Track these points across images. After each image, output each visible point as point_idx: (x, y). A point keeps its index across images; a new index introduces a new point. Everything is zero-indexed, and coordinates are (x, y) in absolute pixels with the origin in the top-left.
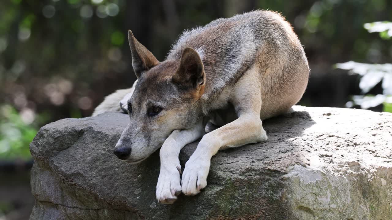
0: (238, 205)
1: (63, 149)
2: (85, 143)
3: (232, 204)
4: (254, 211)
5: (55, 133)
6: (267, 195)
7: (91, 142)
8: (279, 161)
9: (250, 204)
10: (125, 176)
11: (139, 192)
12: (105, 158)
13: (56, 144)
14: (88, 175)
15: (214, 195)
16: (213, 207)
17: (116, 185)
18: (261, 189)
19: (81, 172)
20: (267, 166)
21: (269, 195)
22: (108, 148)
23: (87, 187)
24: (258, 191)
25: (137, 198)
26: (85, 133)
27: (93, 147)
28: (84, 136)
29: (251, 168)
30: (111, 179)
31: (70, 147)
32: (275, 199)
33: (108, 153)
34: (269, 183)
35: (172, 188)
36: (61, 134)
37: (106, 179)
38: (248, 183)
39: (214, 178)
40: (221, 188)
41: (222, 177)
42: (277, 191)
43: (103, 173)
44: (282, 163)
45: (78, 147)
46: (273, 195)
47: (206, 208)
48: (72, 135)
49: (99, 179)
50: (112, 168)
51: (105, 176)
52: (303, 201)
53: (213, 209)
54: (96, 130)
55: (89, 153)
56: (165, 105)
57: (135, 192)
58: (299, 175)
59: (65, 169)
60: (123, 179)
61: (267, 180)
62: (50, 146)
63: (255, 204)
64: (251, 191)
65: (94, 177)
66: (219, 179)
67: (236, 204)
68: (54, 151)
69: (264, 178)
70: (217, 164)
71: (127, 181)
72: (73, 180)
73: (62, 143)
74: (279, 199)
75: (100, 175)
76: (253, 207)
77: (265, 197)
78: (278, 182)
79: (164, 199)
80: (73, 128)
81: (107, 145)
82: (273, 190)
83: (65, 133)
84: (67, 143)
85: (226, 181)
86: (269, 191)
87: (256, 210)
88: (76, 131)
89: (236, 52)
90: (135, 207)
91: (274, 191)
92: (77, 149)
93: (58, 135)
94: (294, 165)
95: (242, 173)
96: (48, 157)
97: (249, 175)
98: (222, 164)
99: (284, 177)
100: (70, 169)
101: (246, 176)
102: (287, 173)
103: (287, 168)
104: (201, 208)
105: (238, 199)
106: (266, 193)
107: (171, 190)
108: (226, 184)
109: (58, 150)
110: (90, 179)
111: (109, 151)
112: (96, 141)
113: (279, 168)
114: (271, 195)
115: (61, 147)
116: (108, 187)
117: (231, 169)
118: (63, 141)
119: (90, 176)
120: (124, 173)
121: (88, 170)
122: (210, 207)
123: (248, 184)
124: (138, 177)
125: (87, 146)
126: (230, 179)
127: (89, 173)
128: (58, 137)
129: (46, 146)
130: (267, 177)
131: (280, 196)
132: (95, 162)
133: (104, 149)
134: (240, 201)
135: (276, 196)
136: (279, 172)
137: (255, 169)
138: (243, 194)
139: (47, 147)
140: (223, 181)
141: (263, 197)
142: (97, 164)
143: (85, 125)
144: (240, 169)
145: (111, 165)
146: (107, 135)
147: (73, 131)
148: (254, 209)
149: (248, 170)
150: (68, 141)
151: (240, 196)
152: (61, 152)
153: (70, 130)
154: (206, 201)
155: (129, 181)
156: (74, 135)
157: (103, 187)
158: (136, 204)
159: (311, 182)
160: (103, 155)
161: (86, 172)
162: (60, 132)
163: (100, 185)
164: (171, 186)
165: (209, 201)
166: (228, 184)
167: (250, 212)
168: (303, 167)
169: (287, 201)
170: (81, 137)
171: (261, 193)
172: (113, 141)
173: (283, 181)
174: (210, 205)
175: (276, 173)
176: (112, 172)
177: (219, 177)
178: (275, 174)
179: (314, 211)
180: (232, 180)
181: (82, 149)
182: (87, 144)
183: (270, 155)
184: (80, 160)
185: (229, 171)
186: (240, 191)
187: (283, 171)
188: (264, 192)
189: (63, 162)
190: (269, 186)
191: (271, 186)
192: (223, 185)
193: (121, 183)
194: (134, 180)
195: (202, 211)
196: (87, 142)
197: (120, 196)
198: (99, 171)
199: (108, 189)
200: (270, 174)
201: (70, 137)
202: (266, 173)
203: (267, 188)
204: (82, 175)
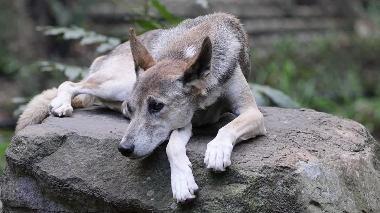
0: (263, 203)
1: (47, 155)
2: (71, 148)
3: (257, 202)
4: (275, 207)
5: (37, 140)
6: (284, 191)
7: (79, 147)
8: (285, 157)
9: (272, 201)
10: (132, 178)
11: (151, 194)
12: (101, 162)
13: (40, 150)
14: (88, 180)
15: (243, 193)
16: (243, 205)
17: (123, 188)
18: (278, 185)
19: (78, 176)
20: (279, 163)
21: (286, 192)
22: (102, 152)
23: (89, 191)
24: (276, 188)
25: (152, 200)
26: (68, 138)
27: (84, 152)
28: (68, 142)
29: (266, 165)
30: (115, 182)
31: (54, 152)
32: (291, 195)
33: (104, 157)
34: (283, 180)
35: (190, 188)
36: (44, 140)
37: (110, 183)
38: (268, 180)
39: (237, 177)
40: (247, 187)
41: (245, 176)
42: (291, 187)
43: (105, 177)
44: (289, 160)
45: (64, 153)
46: (288, 191)
47: (236, 207)
48: (55, 141)
49: (102, 183)
50: (113, 171)
51: (108, 180)
52: (313, 196)
53: (243, 208)
54: (81, 135)
55: (81, 157)
56: (166, 102)
57: (147, 194)
58: (306, 170)
59: (57, 174)
60: (130, 182)
61: (282, 177)
62: (33, 153)
63: (275, 201)
64: (271, 188)
65: (96, 181)
66: (243, 178)
67: (260, 202)
68: (39, 158)
69: (278, 175)
70: (235, 163)
71: (135, 183)
72: (69, 185)
73: (45, 149)
74: (295, 195)
75: (101, 179)
76: (274, 203)
77: (283, 193)
78: (291, 178)
79: (185, 200)
80: (55, 134)
81: (100, 149)
82: (287, 186)
83: (48, 139)
84: (51, 149)
85: (250, 179)
86: (285, 187)
87: (276, 207)
88: (59, 137)
89: (223, 49)
90: (151, 208)
91: (289, 187)
92: (64, 154)
93: (41, 141)
94: (298, 161)
95: (261, 171)
96: (32, 163)
97: (266, 173)
98: (240, 163)
99: (296, 174)
100: (64, 174)
101: (264, 173)
102: (296, 170)
103: (294, 164)
104: (230, 207)
105: (262, 196)
106: (283, 190)
107: (189, 190)
108: (251, 182)
109: (41, 156)
110: (91, 183)
111: (104, 155)
112: (85, 146)
113: (289, 164)
114: (287, 191)
115: (44, 153)
116: (115, 190)
117: (250, 168)
118: (47, 147)
119: (91, 180)
120: (129, 175)
121: (86, 175)
122: (240, 206)
123: (267, 182)
124: (147, 179)
125: (76, 151)
126: (253, 177)
127: (88, 177)
128: (41, 144)
129: (29, 152)
130: (281, 174)
131: (295, 192)
132: (91, 166)
133: (97, 153)
134: (263, 198)
135: (292, 193)
136: (290, 168)
137: (269, 167)
138: (265, 191)
139: (30, 154)
140: (247, 179)
141: (281, 194)
142: (94, 168)
143: (65, 130)
144: (258, 168)
145: (111, 168)
146: (97, 139)
147: (56, 137)
148: (275, 205)
149: (265, 168)
150: (51, 147)
151: (263, 193)
152: (45, 158)
153: (52, 136)
154: (235, 200)
155: (137, 183)
156: (58, 140)
157: (109, 190)
158: (153, 206)
159: (315, 177)
160: (99, 159)
161: (84, 176)
162: (43, 139)
163: (104, 188)
164: (189, 185)
165: (239, 200)
166: (253, 182)
167: (273, 209)
168: (305, 163)
169: (301, 196)
170: (64, 143)
171: (279, 189)
172: (106, 145)
173: (295, 177)
174: (239, 204)
175: (287, 169)
176: (115, 175)
177: (242, 176)
178: (286, 171)
179: (322, 205)
180: (255, 178)
181: (70, 154)
182: (74, 149)
183: (272, 152)
184: (72, 165)
185: (249, 170)
186: (262, 188)
187: (293, 168)
188: (280, 188)
189: (51, 168)
190: (284, 183)
191: (286, 183)
192: (248, 184)
193: (129, 186)
194: (143, 182)
195: (232, 210)
196: (73, 148)
197: (131, 199)
198: (99, 175)
199: (115, 192)
200: (282, 171)
201: (53, 143)
202: (279, 170)
203: (282, 185)
204: (80, 180)
